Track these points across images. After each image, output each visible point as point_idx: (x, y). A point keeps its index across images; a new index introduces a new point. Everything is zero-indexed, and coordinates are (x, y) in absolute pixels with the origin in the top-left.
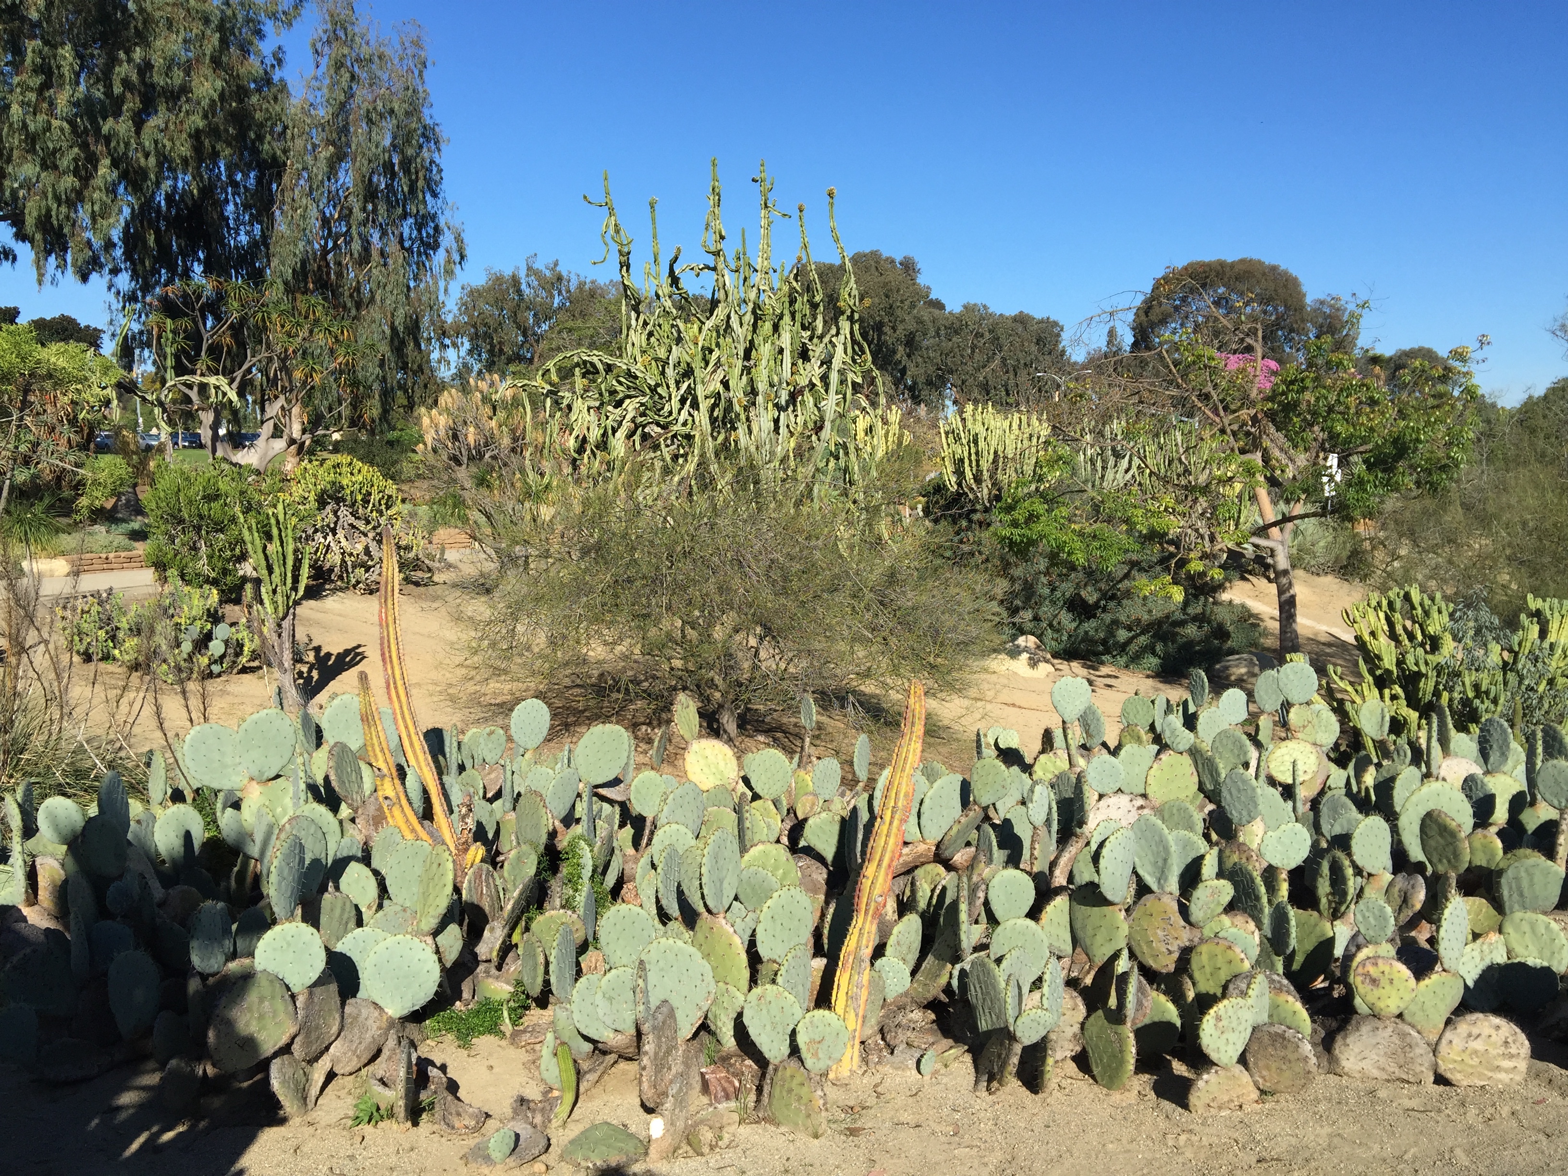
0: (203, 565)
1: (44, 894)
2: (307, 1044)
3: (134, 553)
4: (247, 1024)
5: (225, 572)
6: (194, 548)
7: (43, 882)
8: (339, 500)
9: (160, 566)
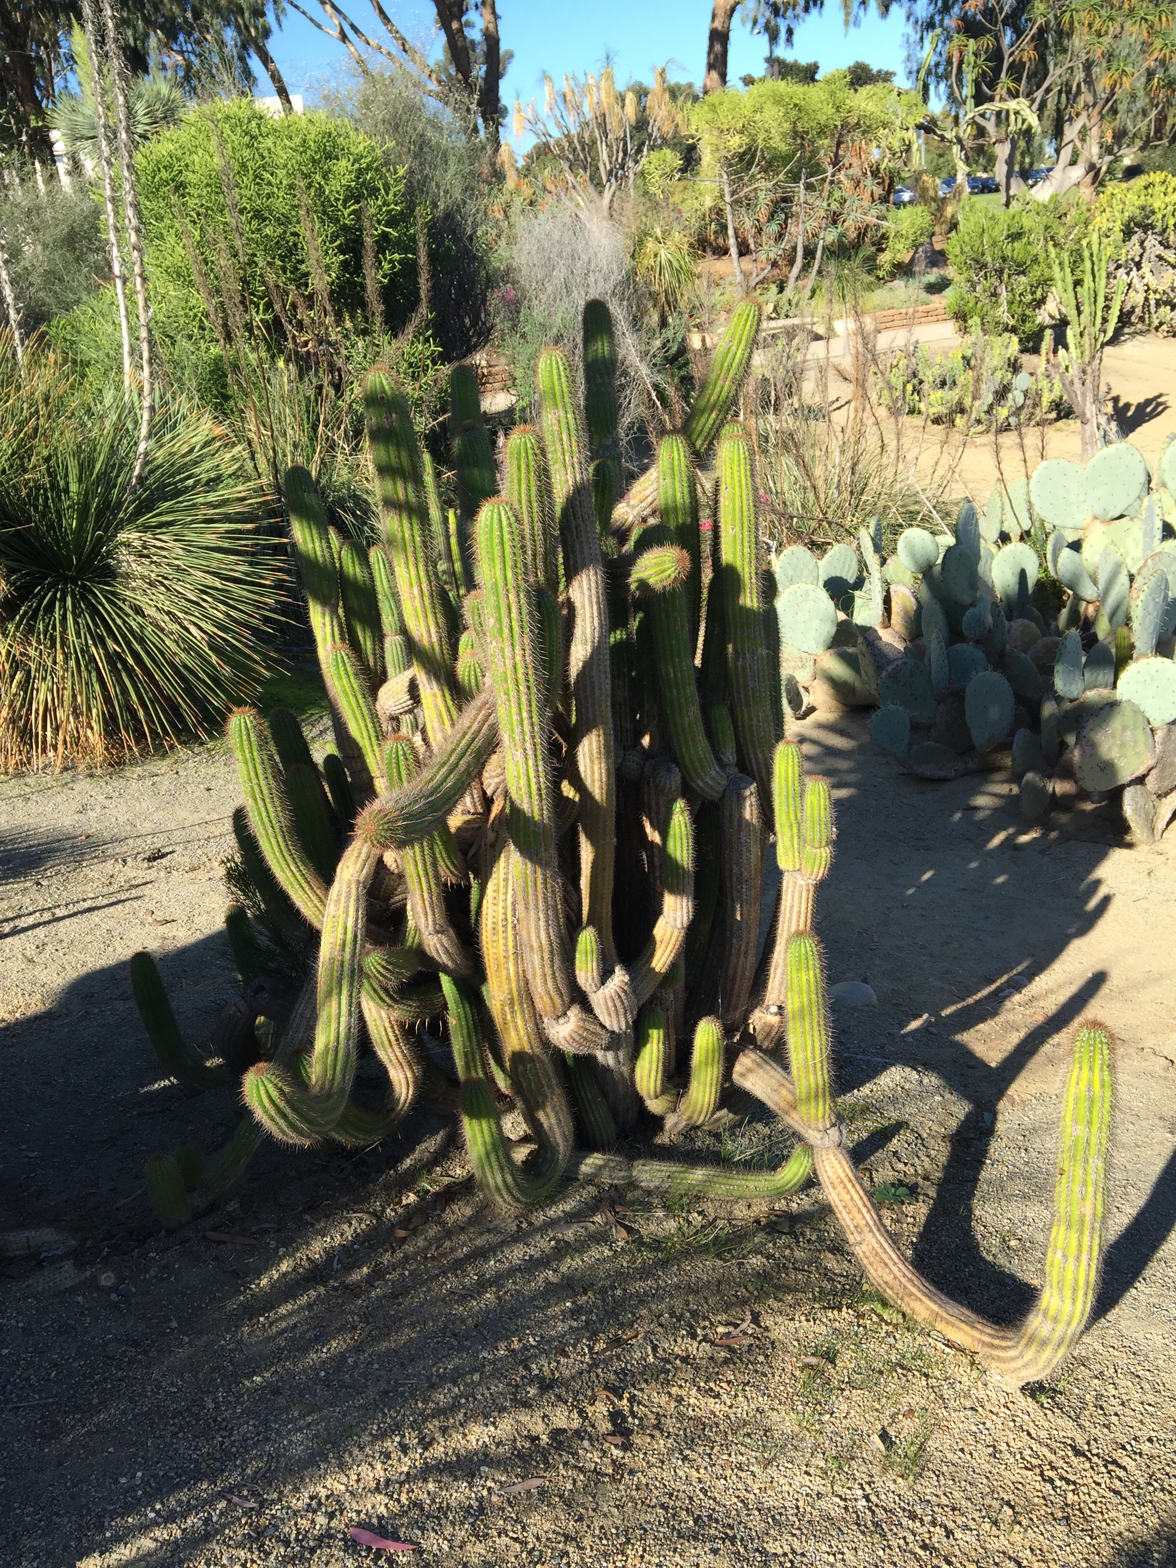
0: (1003, 314)
1: (896, 619)
2: (1161, 778)
3: (931, 306)
4: (1109, 750)
5: (1024, 319)
6: (995, 294)
7: (895, 608)
8: (1147, 228)
9: (961, 317)
